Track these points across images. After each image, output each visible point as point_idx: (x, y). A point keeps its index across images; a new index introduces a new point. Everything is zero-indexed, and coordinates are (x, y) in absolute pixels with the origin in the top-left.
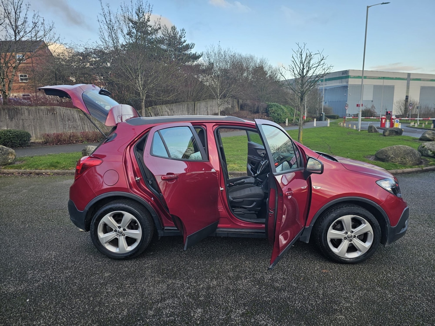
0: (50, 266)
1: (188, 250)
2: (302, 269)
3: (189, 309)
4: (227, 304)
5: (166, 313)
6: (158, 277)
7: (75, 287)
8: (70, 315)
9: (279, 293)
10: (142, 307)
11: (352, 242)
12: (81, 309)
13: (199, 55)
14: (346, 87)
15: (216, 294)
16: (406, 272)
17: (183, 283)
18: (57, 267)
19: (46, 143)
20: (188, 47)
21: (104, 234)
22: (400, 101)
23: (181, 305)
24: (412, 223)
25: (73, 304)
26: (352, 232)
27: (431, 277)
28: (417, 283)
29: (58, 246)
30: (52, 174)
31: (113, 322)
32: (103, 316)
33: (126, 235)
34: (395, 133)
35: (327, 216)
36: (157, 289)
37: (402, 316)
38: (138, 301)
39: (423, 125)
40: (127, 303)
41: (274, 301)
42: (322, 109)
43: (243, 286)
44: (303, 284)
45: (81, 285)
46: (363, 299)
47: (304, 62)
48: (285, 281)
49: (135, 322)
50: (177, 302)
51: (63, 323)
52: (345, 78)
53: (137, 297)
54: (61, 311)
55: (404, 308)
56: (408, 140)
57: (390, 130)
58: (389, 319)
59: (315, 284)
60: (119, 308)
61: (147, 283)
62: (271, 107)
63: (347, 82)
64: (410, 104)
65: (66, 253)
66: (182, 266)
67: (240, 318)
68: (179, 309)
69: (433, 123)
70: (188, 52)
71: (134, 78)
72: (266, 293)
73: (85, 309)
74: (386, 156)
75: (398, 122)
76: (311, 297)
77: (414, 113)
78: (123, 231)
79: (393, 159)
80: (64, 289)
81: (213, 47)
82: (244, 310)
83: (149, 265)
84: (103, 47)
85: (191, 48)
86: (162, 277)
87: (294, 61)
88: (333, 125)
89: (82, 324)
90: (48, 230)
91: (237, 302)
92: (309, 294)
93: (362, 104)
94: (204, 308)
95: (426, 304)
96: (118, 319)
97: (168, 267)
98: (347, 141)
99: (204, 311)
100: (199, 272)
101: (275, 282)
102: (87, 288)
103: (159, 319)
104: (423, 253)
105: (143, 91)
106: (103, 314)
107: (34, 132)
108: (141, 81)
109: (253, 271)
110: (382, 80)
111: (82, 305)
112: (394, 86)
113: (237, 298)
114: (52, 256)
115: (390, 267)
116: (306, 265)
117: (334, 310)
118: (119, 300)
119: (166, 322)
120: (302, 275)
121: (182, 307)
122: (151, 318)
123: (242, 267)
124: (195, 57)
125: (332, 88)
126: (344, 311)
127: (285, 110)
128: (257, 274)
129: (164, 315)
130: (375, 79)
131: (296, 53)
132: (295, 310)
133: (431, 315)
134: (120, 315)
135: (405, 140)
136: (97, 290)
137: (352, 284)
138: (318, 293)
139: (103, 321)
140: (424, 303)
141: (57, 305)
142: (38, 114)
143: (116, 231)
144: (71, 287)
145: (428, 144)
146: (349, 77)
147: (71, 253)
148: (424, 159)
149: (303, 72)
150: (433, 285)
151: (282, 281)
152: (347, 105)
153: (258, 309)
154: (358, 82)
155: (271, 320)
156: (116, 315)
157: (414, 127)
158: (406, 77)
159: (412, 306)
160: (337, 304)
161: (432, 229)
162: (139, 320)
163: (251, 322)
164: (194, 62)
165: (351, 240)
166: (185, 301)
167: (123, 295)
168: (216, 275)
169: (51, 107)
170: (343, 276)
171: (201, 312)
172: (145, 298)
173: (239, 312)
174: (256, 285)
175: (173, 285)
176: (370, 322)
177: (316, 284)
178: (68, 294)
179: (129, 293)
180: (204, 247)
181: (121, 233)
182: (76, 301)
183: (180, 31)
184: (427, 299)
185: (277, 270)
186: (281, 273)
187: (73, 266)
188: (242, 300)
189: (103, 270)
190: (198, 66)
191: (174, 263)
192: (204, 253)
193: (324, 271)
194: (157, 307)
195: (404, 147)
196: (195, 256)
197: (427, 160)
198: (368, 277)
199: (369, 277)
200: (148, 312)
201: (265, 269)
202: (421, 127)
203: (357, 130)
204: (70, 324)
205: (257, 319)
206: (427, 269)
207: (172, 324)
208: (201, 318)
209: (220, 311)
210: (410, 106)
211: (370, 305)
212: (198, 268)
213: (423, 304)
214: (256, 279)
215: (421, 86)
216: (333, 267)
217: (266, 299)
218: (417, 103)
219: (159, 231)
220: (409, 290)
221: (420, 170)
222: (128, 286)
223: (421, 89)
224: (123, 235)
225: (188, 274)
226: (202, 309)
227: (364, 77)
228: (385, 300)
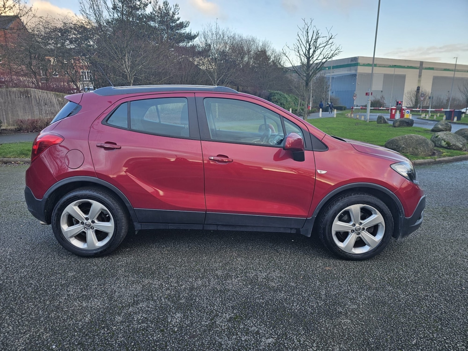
0: (3, 264)
1: (171, 246)
2: (302, 266)
3: (166, 314)
4: (213, 307)
5: (137, 319)
6: (133, 276)
7: (30, 288)
8: (19, 322)
9: (274, 294)
10: (109, 312)
11: (360, 235)
12: (34, 315)
13: (195, 35)
14: (355, 75)
15: (200, 296)
16: (421, 269)
17: (161, 284)
18: (11, 266)
19: (19, 130)
20: (182, 25)
21: (69, 226)
22: (412, 91)
23: (157, 309)
24: (425, 216)
25: (25, 309)
26: (361, 224)
27: (448, 274)
28: (433, 281)
29: (16, 241)
30: (22, 163)
31: (70, 331)
32: (60, 324)
33: (95, 229)
34: (405, 124)
35: (333, 205)
36: (130, 290)
37: (417, 319)
38: (104, 305)
39: (435, 117)
40: (91, 308)
41: (269, 303)
42: (328, 100)
43: (233, 286)
44: (303, 284)
45: (38, 286)
46: (372, 300)
47: (311, 41)
48: (282, 280)
49: (98, 330)
50: (152, 305)
51: (8, 332)
52: (354, 66)
53: (105, 300)
54: (7, 317)
55: (419, 310)
56: (419, 131)
57: (400, 121)
58: (402, 323)
59: (316, 283)
60: (80, 313)
61: (118, 284)
62: (274, 96)
63: (356, 70)
64: (422, 94)
65: (25, 250)
66: (162, 264)
67: (226, 323)
68: (154, 314)
69: (445, 114)
70: (183, 31)
71: (120, 58)
72: (260, 294)
73: (38, 314)
74: (397, 146)
75: (408, 113)
76: (311, 298)
77: (425, 105)
78: (91, 224)
79: (404, 150)
80: (16, 291)
81: (211, 26)
82: (232, 315)
83: (123, 262)
84: (84, 22)
85: (186, 27)
86: (137, 276)
87: (299, 39)
88: (340, 116)
89: (31, 333)
90: (7, 224)
91: (225, 305)
92: (310, 294)
93: (372, 93)
94: (184, 312)
95: (445, 305)
96: (77, 327)
97: (145, 265)
98: (355, 132)
99: (184, 316)
100: (182, 270)
101: (270, 281)
102: (44, 290)
103: (128, 326)
104: (438, 248)
105: (131, 74)
106: (60, 320)
107: (6, 117)
108: (128, 61)
109: (245, 269)
110: (393, 69)
111: (35, 311)
112: (406, 75)
113: (224, 300)
114: (7, 253)
115: (402, 264)
116: (306, 262)
117: (339, 312)
118: (81, 304)
119: (137, 329)
120: (302, 272)
121: (157, 311)
122: (118, 326)
123: (233, 265)
124: (190, 37)
125: (340, 77)
126: (349, 313)
127: (289, 99)
128: (249, 272)
129: (135, 321)
130: (386, 67)
131: (302, 30)
132: (293, 314)
133: (450, 317)
134: (80, 322)
135: (416, 131)
136: (57, 292)
137: (359, 283)
138: (320, 293)
139: (58, 329)
140: (442, 303)
141: (4, 311)
142: (9, 96)
143: (83, 223)
144: (24, 289)
145: (441, 134)
146: (358, 64)
147: (31, 249)
148: (437, 150)
149: (309, 52)
150: (451, 283)
151: (279, 281)
152: (355, 95)
153: (249, 313)
154: (368, 70)
155: (263, 325)
156: (76, 322)
157: (425, 119)
158: (419, 65)
159: (428, 307)
160: (342, 305)
161: (448, 223)
162: (103, 328)
163: (240, 329)
164: (189, 42)
165: (359, 233)
166: (162, 304)
167: (87, 298)
168: (202, 274)
169: (25, 89)
170: (349, 273)
171: (181, 318)
172: (114, 302)
173: (226, 316)
174: (248, 285)
175: (150, 286)
176: (380, 326)
177: (318, 284)
178: (20, 297)
179: (95, 296)
180: (190, 243)
181: (89, 225)
182: (28, 305)
183: (173, 7)
184: (445, 300)
185: (274, 268)
186: (278, 271)
187: (31, 264)
188: (231, 302)
189: (66, 269)
190: (193, 47)
191: (154, 260)
192: (190, 249)
193: (327, 268)
194: (127, 312)
195: (416, 137)
196: (179, 252)
197: (440, 151)
198: (377, 275)
199: (379, 274)
200: (115, 318)
201: (260, 267)
202: (432, 119)
203: (365, 121)
204: (17, 333)
205: (247, 324)
206: (444, 265)
207: (143, 332)
208: (180, 324)
209: (204, 316)
210: (422, 97)
211: (380, 306)
212: (181, 266)
213: (440, 306)
214: (248, 278)
215: (434, 76)
216: (338, 264)
217: (259, 301)
218: (428, 94)
219: (135, 224)
220: (424, 290)
221: (433, 162)
222: (94, 287)
223: (433, 79)
224: (92, 228)
225: (168, 273)
226: (182, 313)
227: (375, 64)
228: (397, 300)
